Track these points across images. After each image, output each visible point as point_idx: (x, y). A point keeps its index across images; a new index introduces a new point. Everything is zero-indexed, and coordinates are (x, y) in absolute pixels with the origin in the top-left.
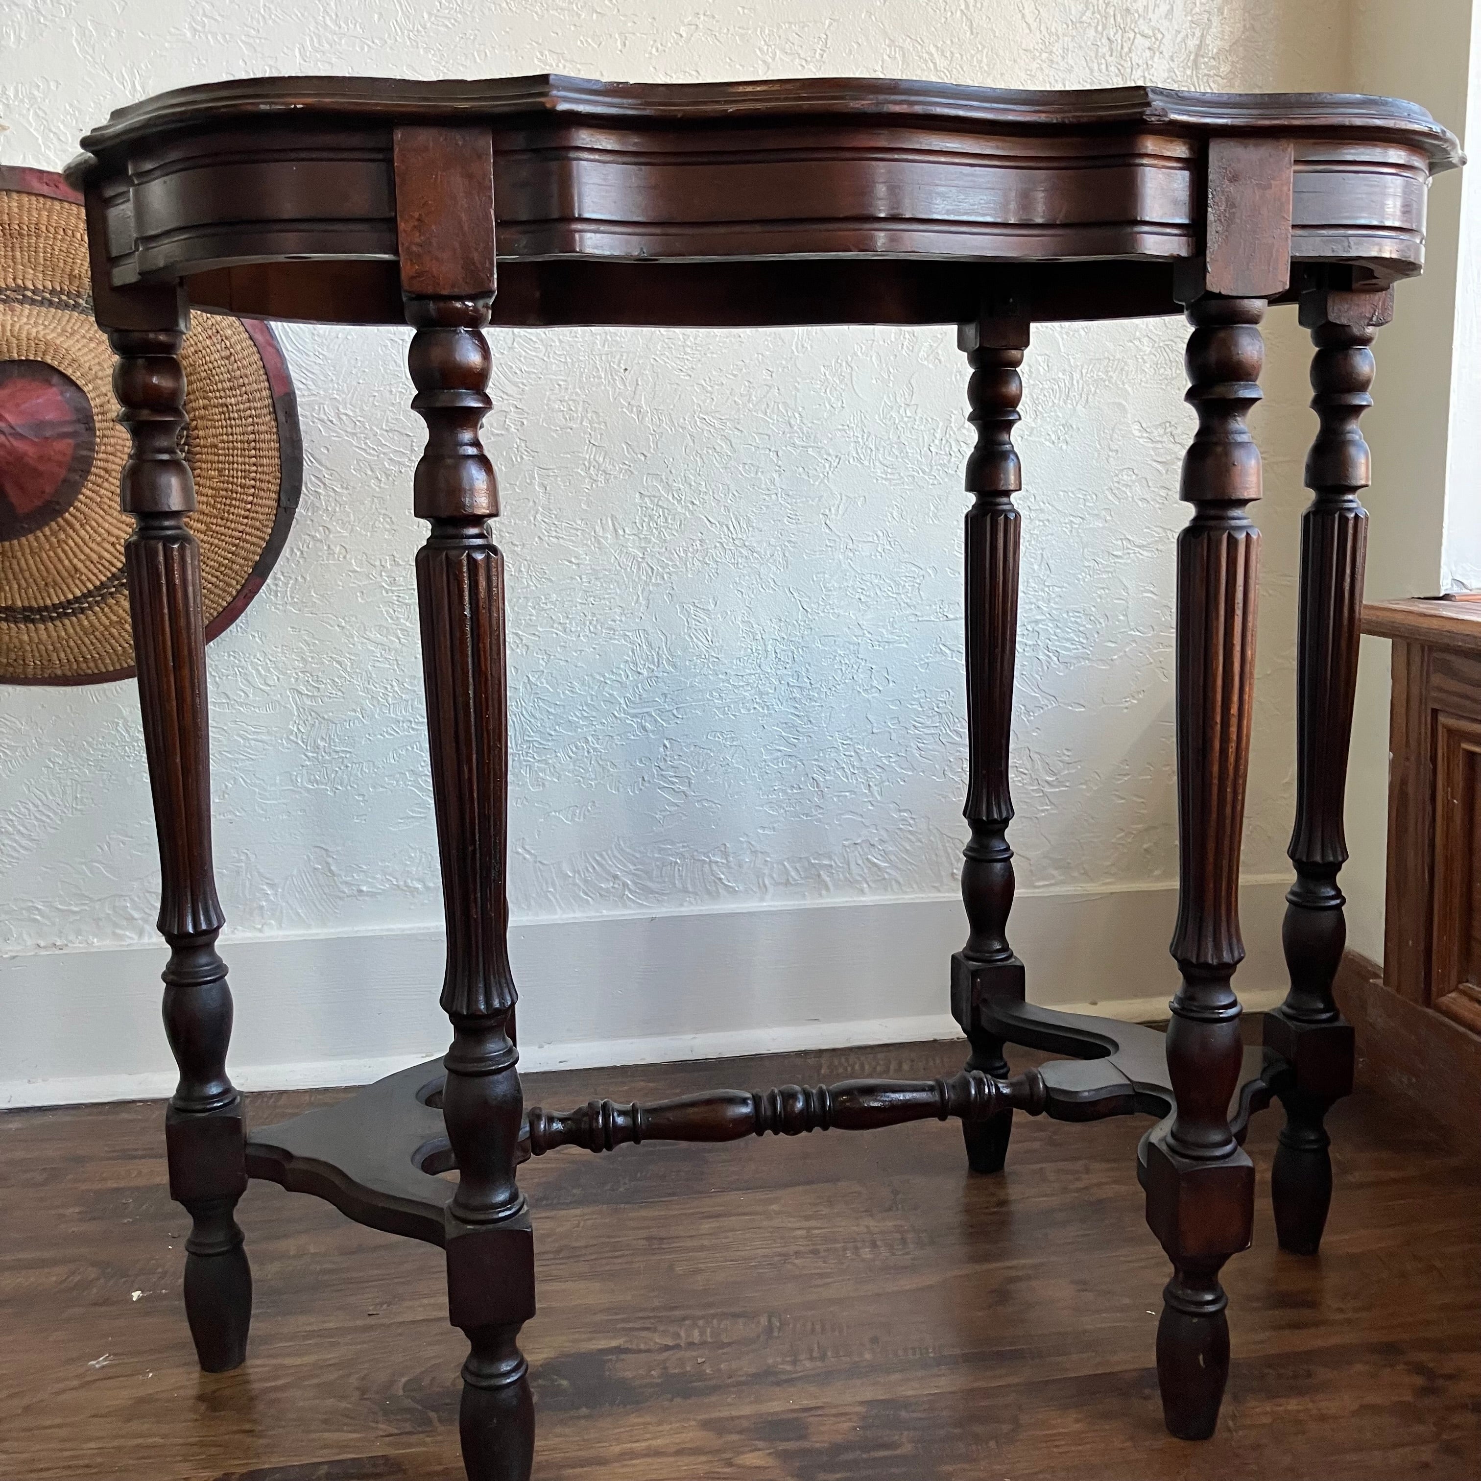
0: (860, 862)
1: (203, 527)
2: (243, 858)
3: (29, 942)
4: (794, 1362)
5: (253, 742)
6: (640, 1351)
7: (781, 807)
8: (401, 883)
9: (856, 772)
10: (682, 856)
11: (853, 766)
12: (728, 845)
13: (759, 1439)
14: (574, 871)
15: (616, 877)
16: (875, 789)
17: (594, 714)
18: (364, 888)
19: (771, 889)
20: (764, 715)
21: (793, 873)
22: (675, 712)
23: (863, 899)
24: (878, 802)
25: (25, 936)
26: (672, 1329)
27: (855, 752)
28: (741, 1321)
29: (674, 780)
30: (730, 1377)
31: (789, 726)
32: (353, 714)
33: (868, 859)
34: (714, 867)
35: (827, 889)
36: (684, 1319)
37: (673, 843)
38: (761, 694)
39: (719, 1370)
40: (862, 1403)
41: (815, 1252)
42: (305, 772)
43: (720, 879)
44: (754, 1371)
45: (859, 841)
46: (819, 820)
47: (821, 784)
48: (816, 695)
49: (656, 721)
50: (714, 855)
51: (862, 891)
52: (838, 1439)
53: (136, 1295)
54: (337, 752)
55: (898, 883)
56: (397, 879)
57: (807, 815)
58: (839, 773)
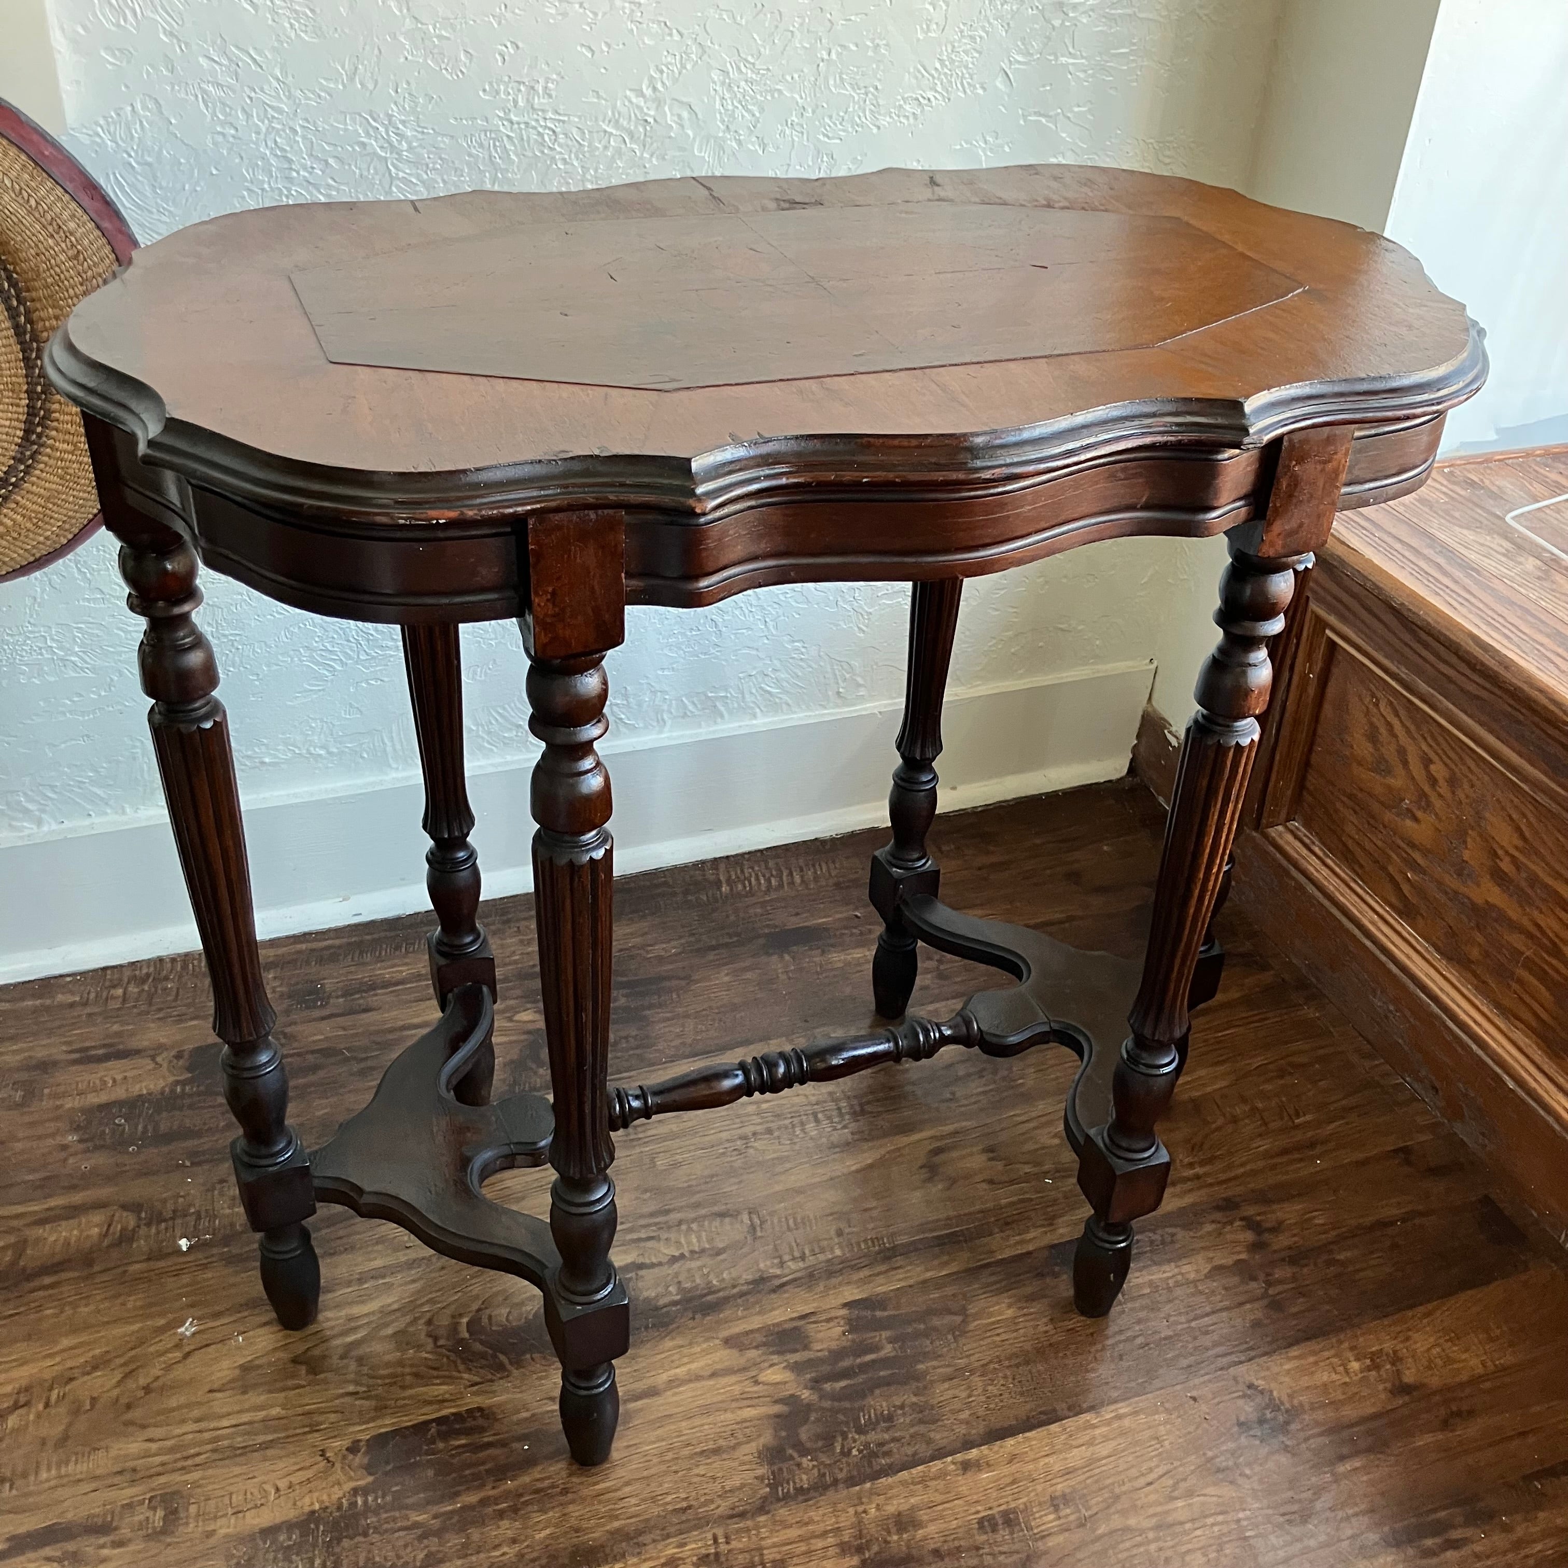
0: (754, 691)
2: (138, 744)
4: (782, 1264)
6: (653, 1266)
7: (680, 648)
8: (304, 752)
9: (752, 610)
11: (750, 606)
12: (628, 688)
13: (773, 1353)
14: (477, 725)
15: (518, 727)
16: (771, 624)
18: (267, 760)
19: (669, 723)
21: (691, 707)
23: (756, 723)
24: (773, 635)
26: (673, 1236)
28: (727, 1220)
30: (734, 1287)
32: (241, 599)
33: (761, 688)
34: (615, 708)
35: (722, 716)
36: (680, 1223)
39: (723, 1279)
40: (845, 1305)
41: (769, 1131)
43: (621, 719)
44: (750, 1278)
45: (753, 673)
46: (716, 658)
47: (719, 625)
51: (754, 716)
52: (834, 1345)
53: (184, 1244)
54: (224, 636)
55: (788, 705)
56: (299, 748)
57: (705, 654)
58: (737, 612)
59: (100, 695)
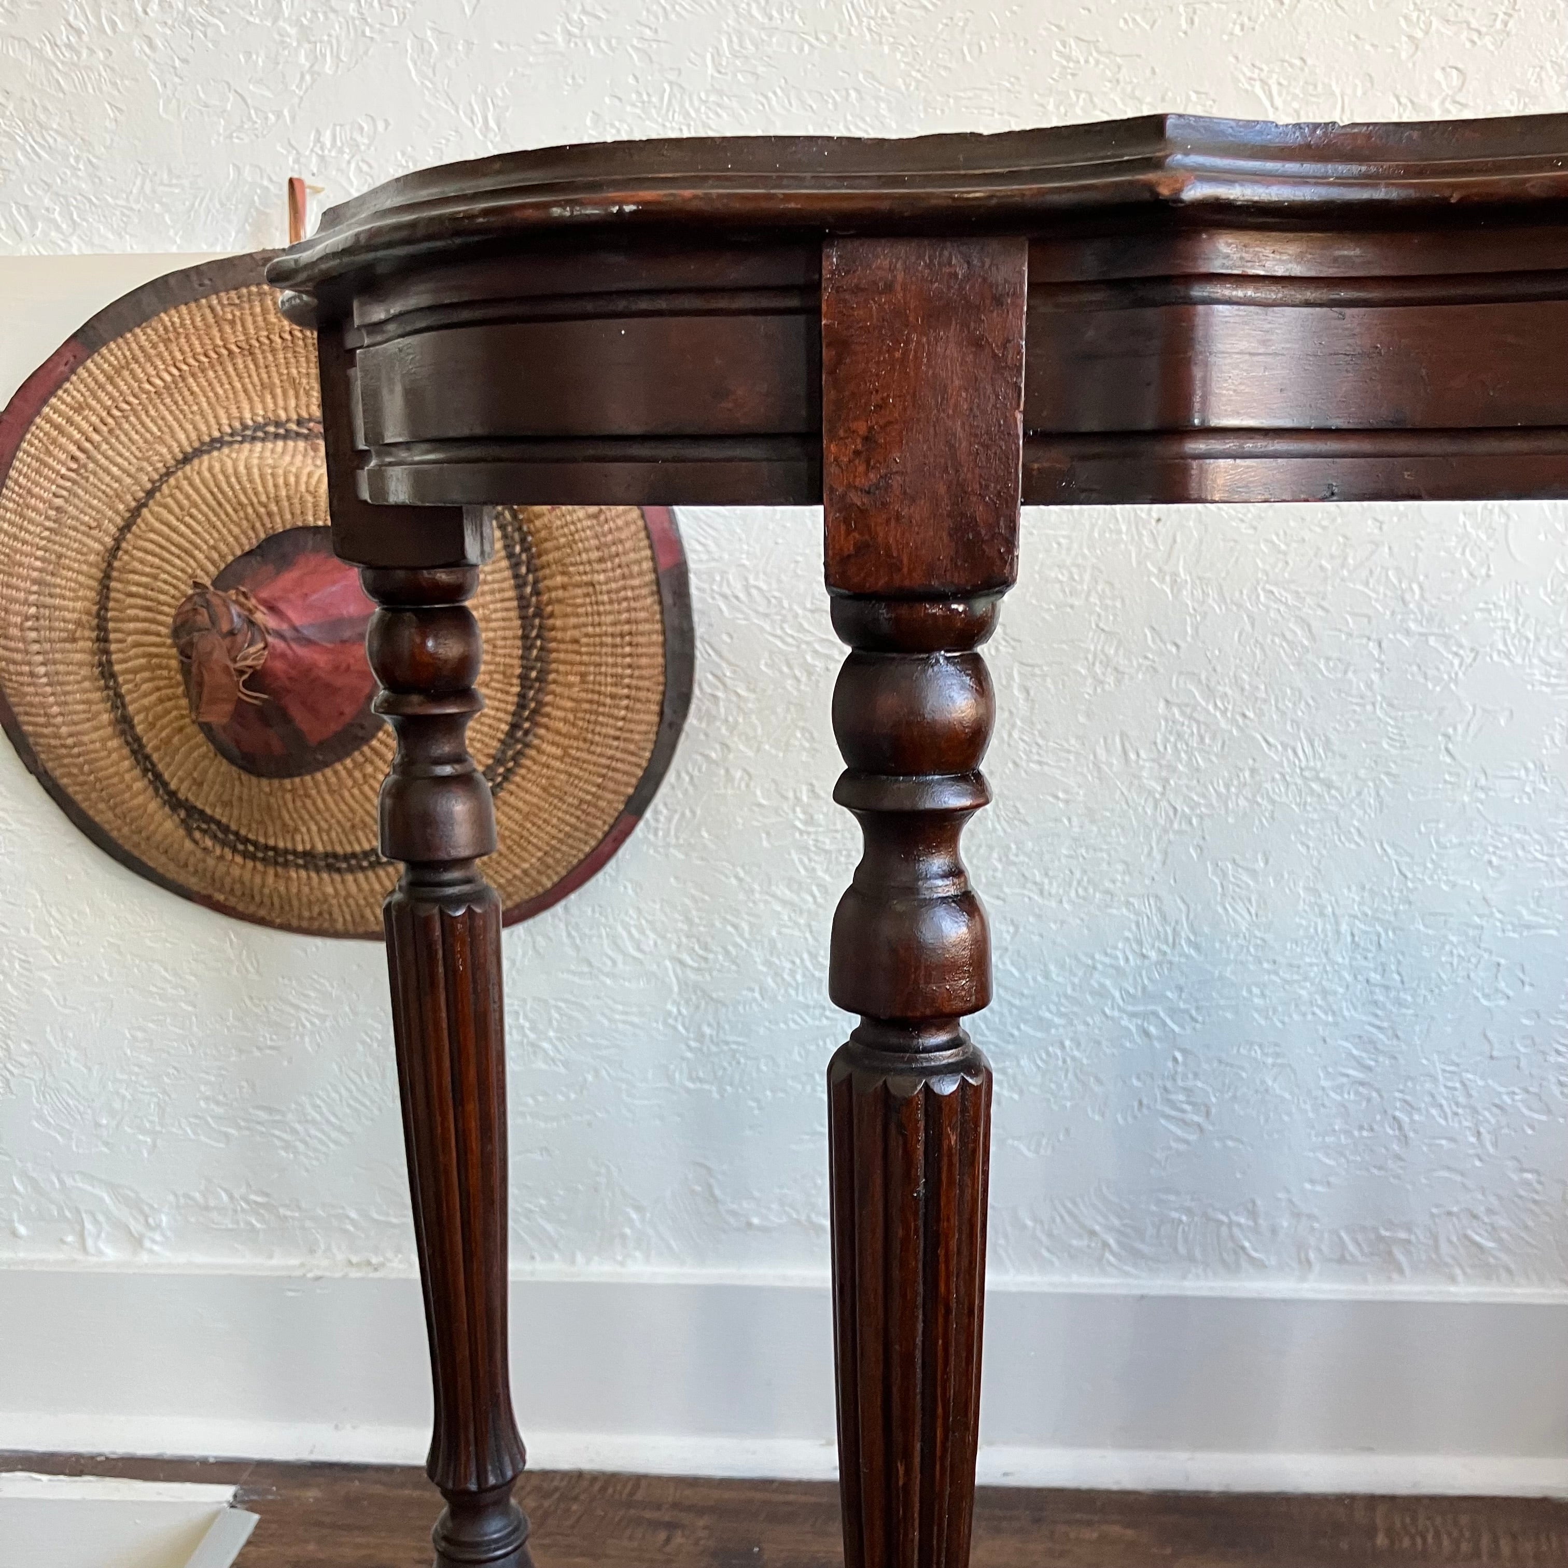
0: (1454, 1239)
1: (559, 752)
3: (340, 1257)
5: (620, 1026)
7: (1342, 1154)
8: (803, 1218)
9: (1460, 1111)
10: (1189, 1211)
11: (1457, 1104)
12: (1259, 1202)
14: (1035, 1219)
15: (1092, 1233)
16: (1487, 1137)
17: (1075, 1009)
18: (756, 1221)
19: (1317, 1267)
20: (1326, 1024)
21: (1352, 1247)
22: (1194, 1012)
23: (1453, 1289)
24: (1489, 1155)
25: (335, 1250)
27: (1463, 1084)
29: (1188, 1107)
31: (1362, 1041)
32: (750, 994)
33: (1466, 1237)
34: (1236, 1230)
35: (1401, 1271)
37: (1177, 1193)
38: (1325, 993)
42: (684, 1065)
43: (1243, 1248)
45: (1455, 1209)
46: (1398, 1177)
47: (1406, 1127)
48: (1409, 998)
49: (1164, 1024)
50: (1237, 1214)
51: (1453, 1279)
54: (727, 1043)
55: (1509, 1271)
56: (798, 1212)
57: (1380, 1168)
58: (1434, 1111)
59: (568, 1098)
